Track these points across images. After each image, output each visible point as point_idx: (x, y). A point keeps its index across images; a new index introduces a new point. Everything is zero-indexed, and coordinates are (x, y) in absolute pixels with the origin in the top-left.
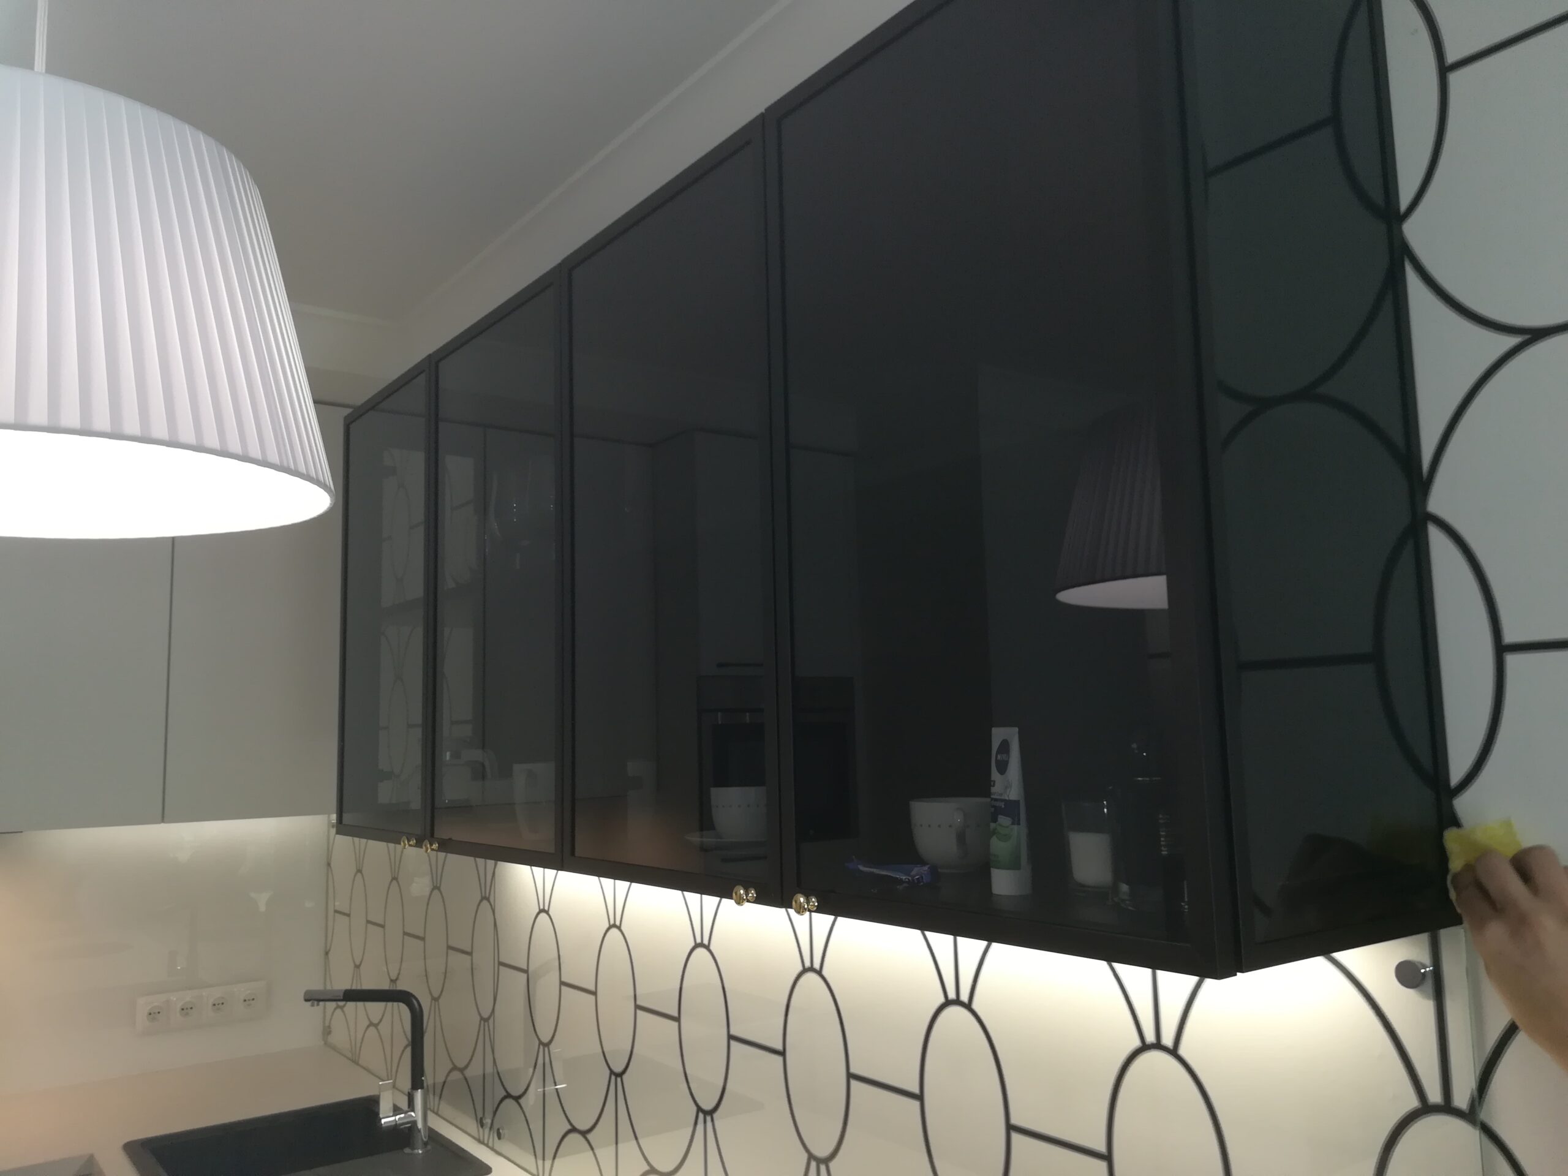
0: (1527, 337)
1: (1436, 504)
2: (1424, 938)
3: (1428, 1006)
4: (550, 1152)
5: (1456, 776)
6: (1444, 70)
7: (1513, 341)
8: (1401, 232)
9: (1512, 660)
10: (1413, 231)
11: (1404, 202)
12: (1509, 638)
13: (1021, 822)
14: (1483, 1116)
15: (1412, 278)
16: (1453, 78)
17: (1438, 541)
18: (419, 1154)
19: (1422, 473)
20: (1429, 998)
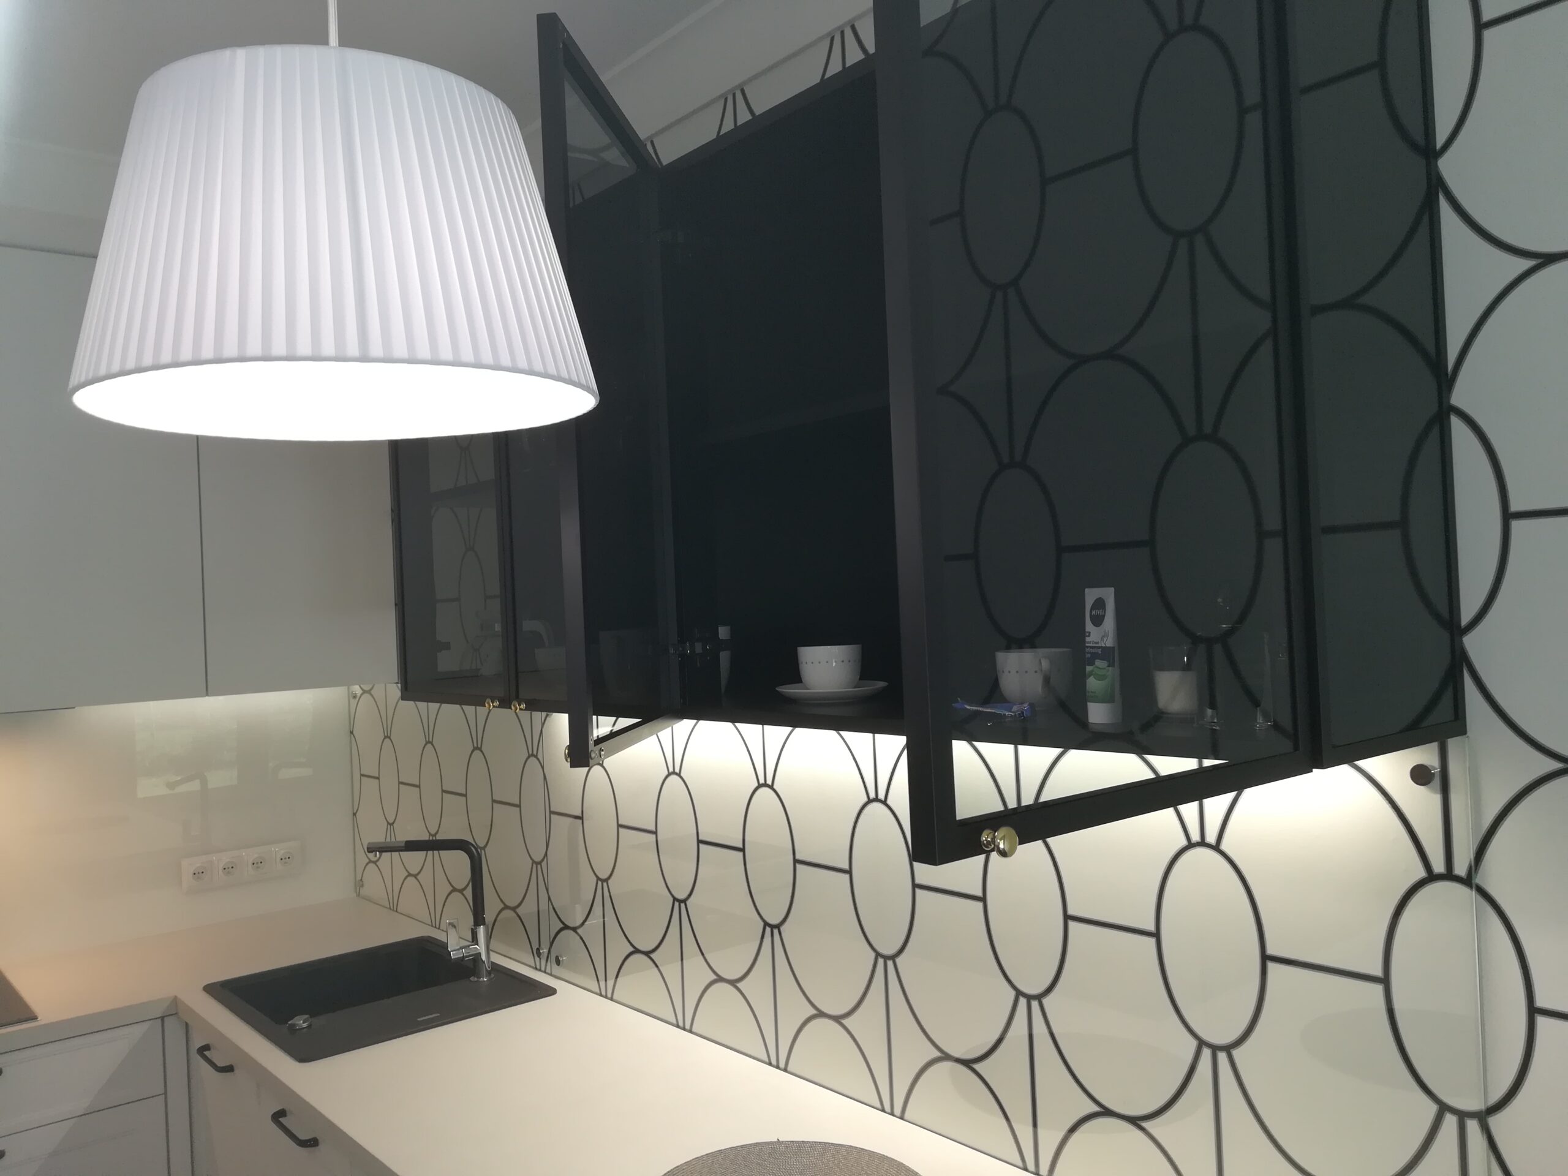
0: (1540, 261)
1: (1459, 397)
2: (1435, 746)
3: (1436, 799)
4: (612, 973)
5: (1466, 617)
6: (1480, 26)
7: (1529, 263)
8: (1437, 166)
9: (1516, 525)
10: (1446, 165)
11: (1440, 141)
12: (1514, 507)
13: (1116, 664)
14: (1478, 880)
15: (1445, 208)
16: (1488, 34)
17: (1459, 430)
18: (484, 981)
19: (1447, 371)
20: (1436, 792)
